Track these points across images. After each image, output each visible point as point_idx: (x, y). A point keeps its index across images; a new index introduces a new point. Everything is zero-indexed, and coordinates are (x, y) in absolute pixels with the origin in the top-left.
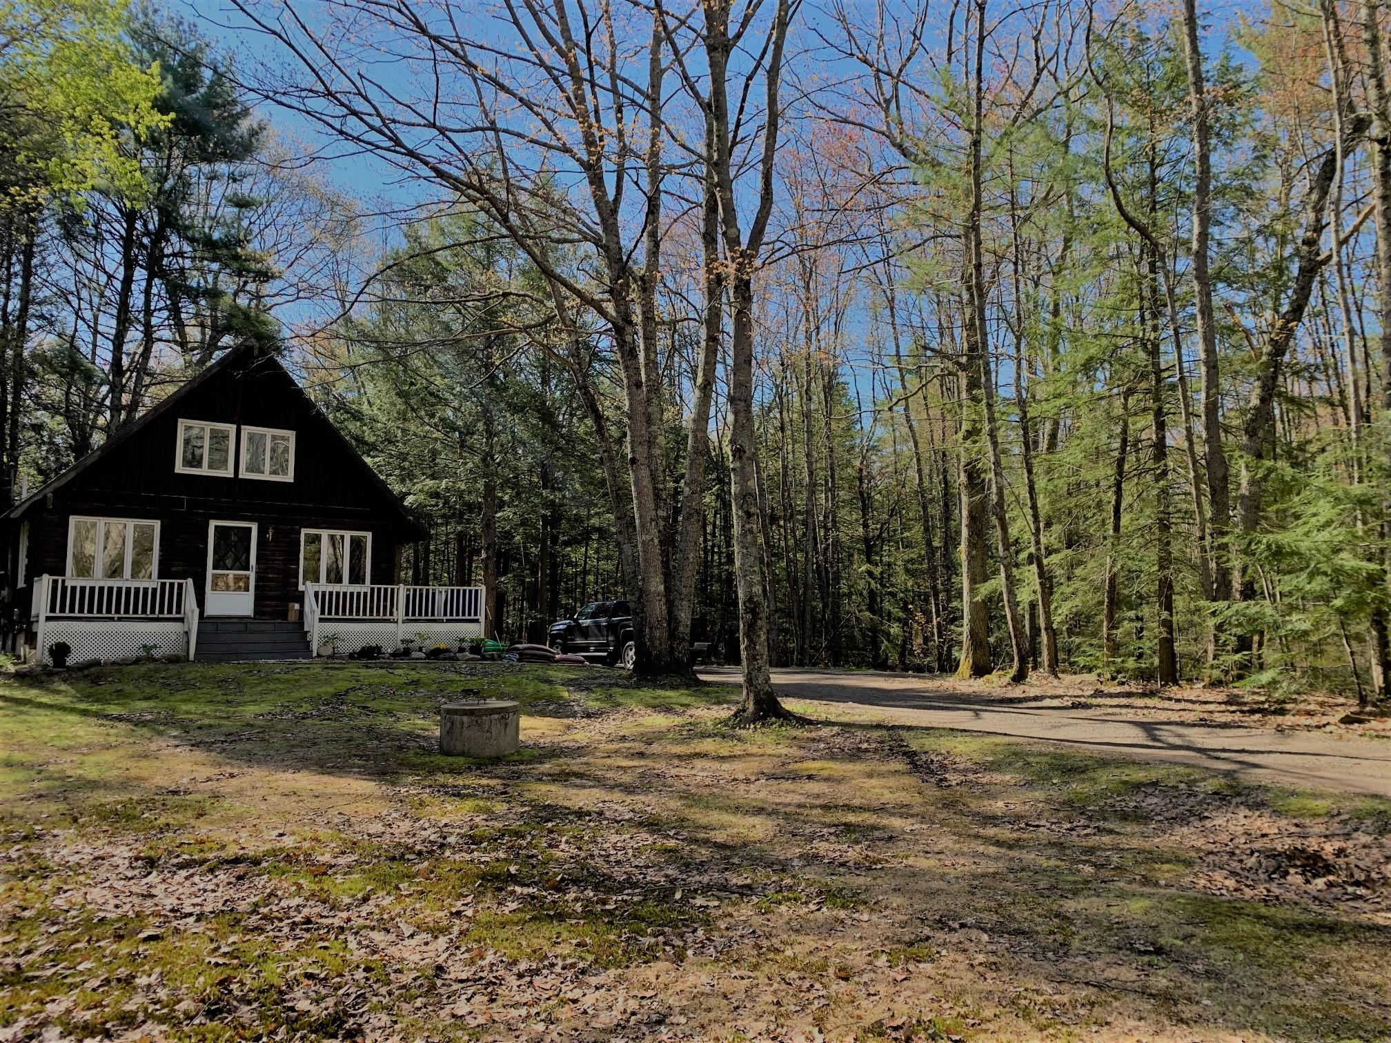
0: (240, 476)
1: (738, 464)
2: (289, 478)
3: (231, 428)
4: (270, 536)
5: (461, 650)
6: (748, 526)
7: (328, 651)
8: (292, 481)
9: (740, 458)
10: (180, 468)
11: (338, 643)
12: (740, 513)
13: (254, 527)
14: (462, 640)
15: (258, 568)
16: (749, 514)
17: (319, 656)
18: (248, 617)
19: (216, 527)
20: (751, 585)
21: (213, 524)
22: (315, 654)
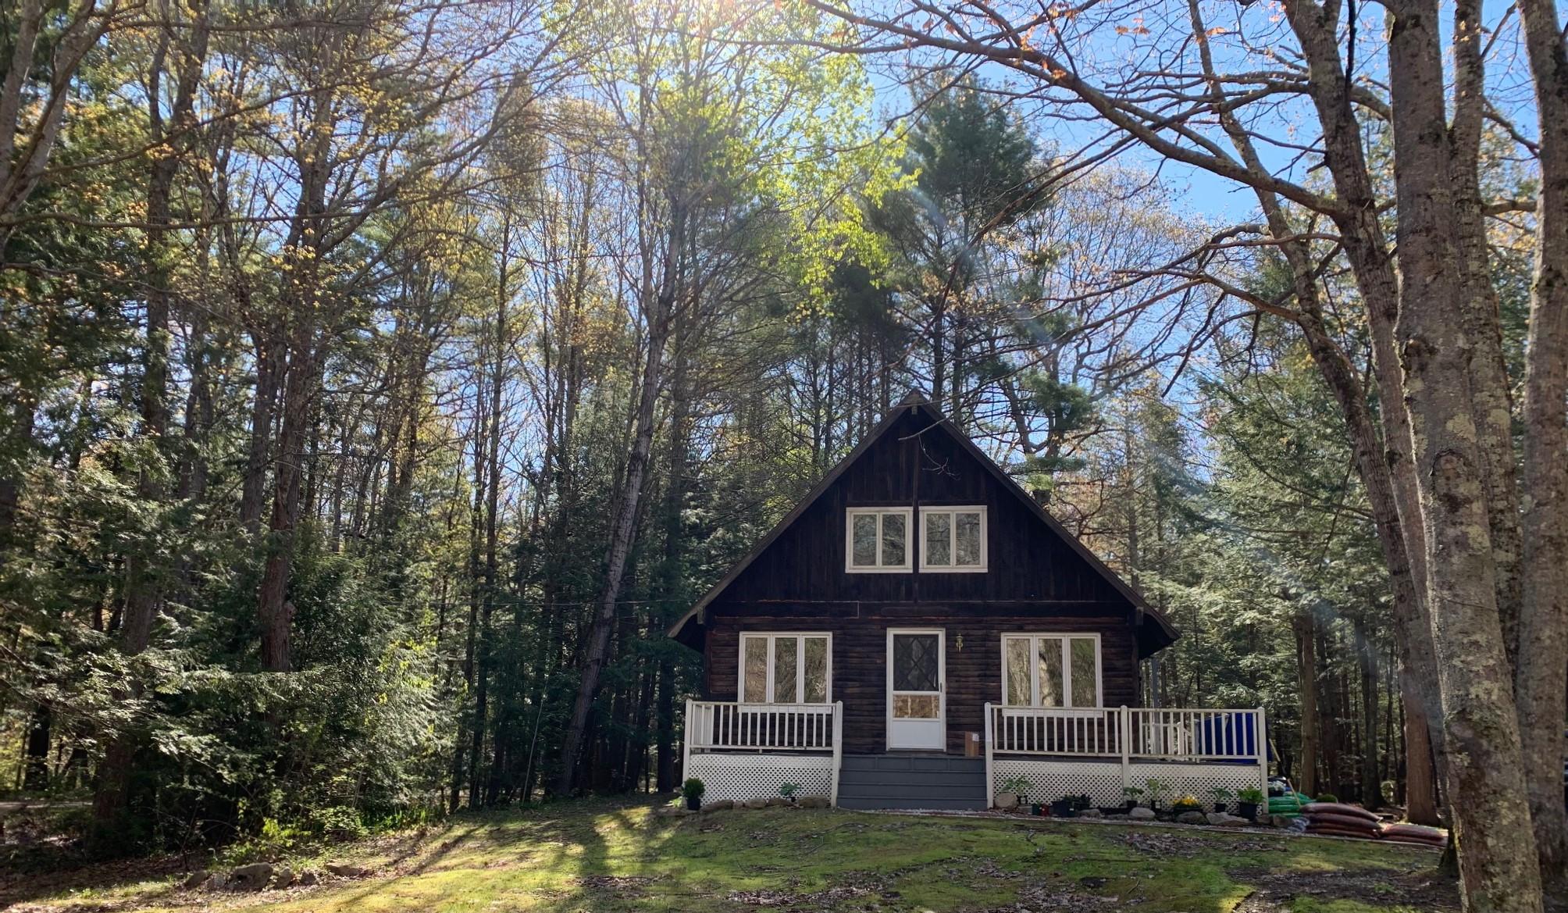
0: (921, 571)
1: (1419, 385)
2: (982, 567)
3: (907, 512)
4: (960, 644)
5: (1220, 808)
6: (1451, 532)
7: (1009, 800)
8: (986, 570)
9: (1422, 368)
10: (850, 568)
11: (1026, 790)
12: (1431, 502)
13: (941, 635)
14: (1221, 792)
15: (948, 687)
16: (1453, 503)
17: (995, 807)
18: (940, 752)
19: (896, 636)
20: (1464, 679)
21: (891, 633)
22: (990, 804)
